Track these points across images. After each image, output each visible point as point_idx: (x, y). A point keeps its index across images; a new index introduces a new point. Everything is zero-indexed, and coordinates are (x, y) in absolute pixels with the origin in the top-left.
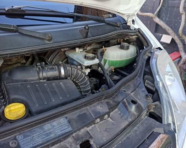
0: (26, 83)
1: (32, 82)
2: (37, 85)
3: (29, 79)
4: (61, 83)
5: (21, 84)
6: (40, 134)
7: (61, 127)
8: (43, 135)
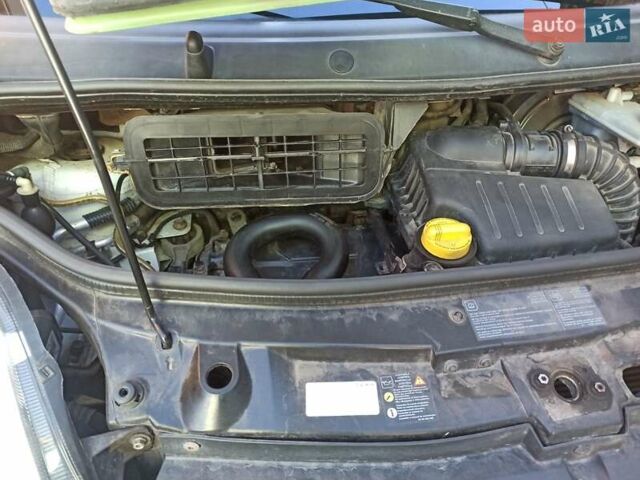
0: (472, 173)
1: (488, 173)
2: (500, 183)
3: (478, 162)
4: (564, 188)
5: (462, 174)
6: (519, 311)
7: (574, 309)
8: (526, 315)
